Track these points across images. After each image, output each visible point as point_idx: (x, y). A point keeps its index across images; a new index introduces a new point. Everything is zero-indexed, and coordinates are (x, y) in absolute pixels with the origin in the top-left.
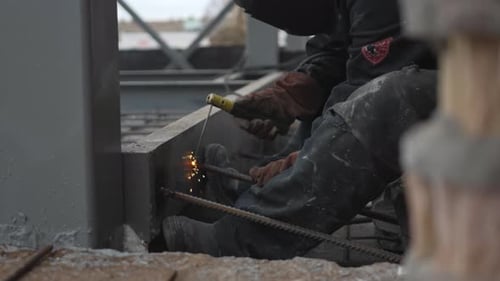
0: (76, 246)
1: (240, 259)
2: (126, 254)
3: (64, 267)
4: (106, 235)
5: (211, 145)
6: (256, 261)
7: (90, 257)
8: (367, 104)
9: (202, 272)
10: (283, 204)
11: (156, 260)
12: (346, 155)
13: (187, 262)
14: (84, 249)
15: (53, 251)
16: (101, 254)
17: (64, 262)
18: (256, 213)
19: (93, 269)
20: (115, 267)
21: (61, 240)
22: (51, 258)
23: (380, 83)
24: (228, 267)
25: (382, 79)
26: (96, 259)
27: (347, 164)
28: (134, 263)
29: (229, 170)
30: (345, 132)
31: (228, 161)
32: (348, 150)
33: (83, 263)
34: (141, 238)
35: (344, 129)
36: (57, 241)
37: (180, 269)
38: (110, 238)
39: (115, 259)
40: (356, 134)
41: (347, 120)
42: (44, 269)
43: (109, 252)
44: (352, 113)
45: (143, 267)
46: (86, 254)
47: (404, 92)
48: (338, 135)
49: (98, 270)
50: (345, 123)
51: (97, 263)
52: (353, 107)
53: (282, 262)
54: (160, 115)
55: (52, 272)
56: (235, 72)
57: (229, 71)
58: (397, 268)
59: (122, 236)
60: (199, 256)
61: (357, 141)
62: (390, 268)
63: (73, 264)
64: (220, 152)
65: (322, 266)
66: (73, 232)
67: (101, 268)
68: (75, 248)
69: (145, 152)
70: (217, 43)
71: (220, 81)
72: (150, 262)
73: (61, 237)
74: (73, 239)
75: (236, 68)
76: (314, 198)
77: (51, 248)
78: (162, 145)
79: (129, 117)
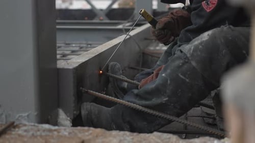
0: (28, 122)
1: (122, 133)
2: (56, 128)
3: (19, 135)
4: (47, 116)
5: (112, 63)
6: (131, 134)
7: (36, 129)
8: (200, 47)
9: (99, 140)
10: (150, 100)
11: (73, 132)
12: (187, 76)
13: (91, 134)
14: (33, 124)
15: (15, 124)
16: (42, 127)
17: (20, 132)
18: (134, 103)
19: (36, 137)
20: (49, 136)
21: (20, 118)
22: (13, 129)
23: (208, 35)
24: (115, 137)
25: (210, 32)
26: (39, 131)
27: (187, 80)
28: (60, 134)
29: (122, 77)
30: (187, 62)
31: (121, 72)
32: (188, 73)
33: (31, 133)
34: (68, 117)
35: (186, 60)
36: (18, 119)
37: (86, 138)
38: (49, 117)
39: (50, 131)
40: (194, 64)
41: (188, 55)
42: (7, 136)
43: (47, 126)
44: (191, 51)
45: (65, 136)
46: (33, 127)
47: (223, 41)
48: (183, 64)
49: (39, 137)
50: (187, 57)
51: (38, 133)
52: (192, 48)
53: (147, 135)
54: (88, 45)
55: (12, 138)
56: (129, 22)
57: (126, 21)
58: (214, 140)
59: (57, 115)
60: (99, 130)
61: (194, 67)
62: (209, 140)
63: (25, 134)
64: (117, 67)
65: (170, 138)
66: (26, 114)
67: (41, 136)
68: (27, 123)
69: (71, 68)
70: (121, 7)
71: (120, 27)
72: (70, 133)
73: (19, 116)
74: (26, 118)
75: (130, 20)
76: (167, 99)
77: (13, 123)
78: (81, 64)
79: (71, 45)
